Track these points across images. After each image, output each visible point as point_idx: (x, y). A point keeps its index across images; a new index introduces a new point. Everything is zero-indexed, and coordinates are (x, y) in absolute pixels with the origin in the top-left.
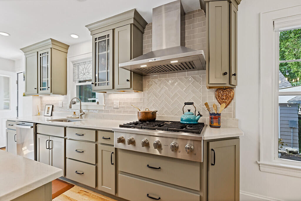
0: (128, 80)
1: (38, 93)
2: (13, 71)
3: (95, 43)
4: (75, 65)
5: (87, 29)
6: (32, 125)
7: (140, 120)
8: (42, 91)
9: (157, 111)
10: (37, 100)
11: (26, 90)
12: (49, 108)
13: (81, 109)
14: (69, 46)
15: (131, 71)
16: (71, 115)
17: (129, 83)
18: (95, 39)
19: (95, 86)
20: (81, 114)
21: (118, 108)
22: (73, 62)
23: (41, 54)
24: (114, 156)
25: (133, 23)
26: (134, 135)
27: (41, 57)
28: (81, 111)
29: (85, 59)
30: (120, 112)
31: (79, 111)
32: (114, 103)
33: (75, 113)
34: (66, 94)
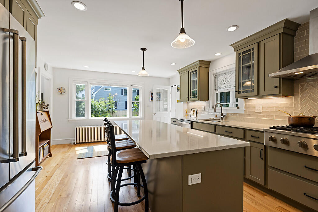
0: (276, 87)
1: (189, 100)
2: (169, 85)
3: (239, 57)
4: (216, 77)
5: (231, 47)
6: (190, 122)
7: (291, 125)
8: (192, 98)
9: (316, 117)
10: (186, 105)
11: (180, 99)
12: (194, 111)
13: (222, 112)
14: (211, 62)
15: (280, 78)
16: (214, 117)
17: (278, 89)
18: (239, 54)
19: (239, 93)
20: (222, 117)
21: (261, 113)
22: (213, 74)
23: (191, 72)
24: (263, 152)
25: (282, 31)
26: (288, 136)
27: (191, 75)
28: (222, 114)
29: (225, 71)
30: (264, 116)
31: (220, 114)
32: (256, 108)
33: (216, 115)
34: (208, 100)
